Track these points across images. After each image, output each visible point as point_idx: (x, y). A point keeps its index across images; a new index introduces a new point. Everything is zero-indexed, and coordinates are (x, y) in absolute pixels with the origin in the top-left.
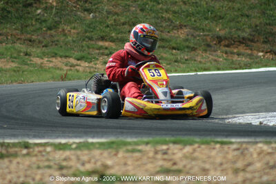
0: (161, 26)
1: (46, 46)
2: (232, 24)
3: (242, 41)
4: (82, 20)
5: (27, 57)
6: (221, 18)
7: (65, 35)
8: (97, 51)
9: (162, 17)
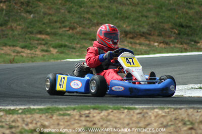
0: (84, 24)
2: (135, 22)
4: (25, 19)
6: (127, 18)
7: (12, 30)
8: (36, 42)
9: (84, 17)
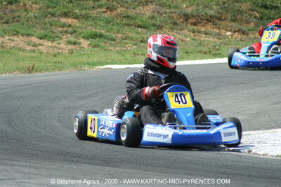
0: (127, 2)
1: (7, 23)
3: (210, 20)
7: (26, 10)
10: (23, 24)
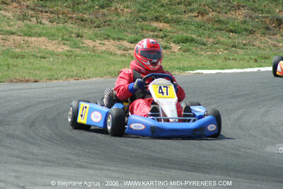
0: (219, 7)
1: (98, 27)
5: (79, 38)
7: (118, 14)
10: (114, 28)
